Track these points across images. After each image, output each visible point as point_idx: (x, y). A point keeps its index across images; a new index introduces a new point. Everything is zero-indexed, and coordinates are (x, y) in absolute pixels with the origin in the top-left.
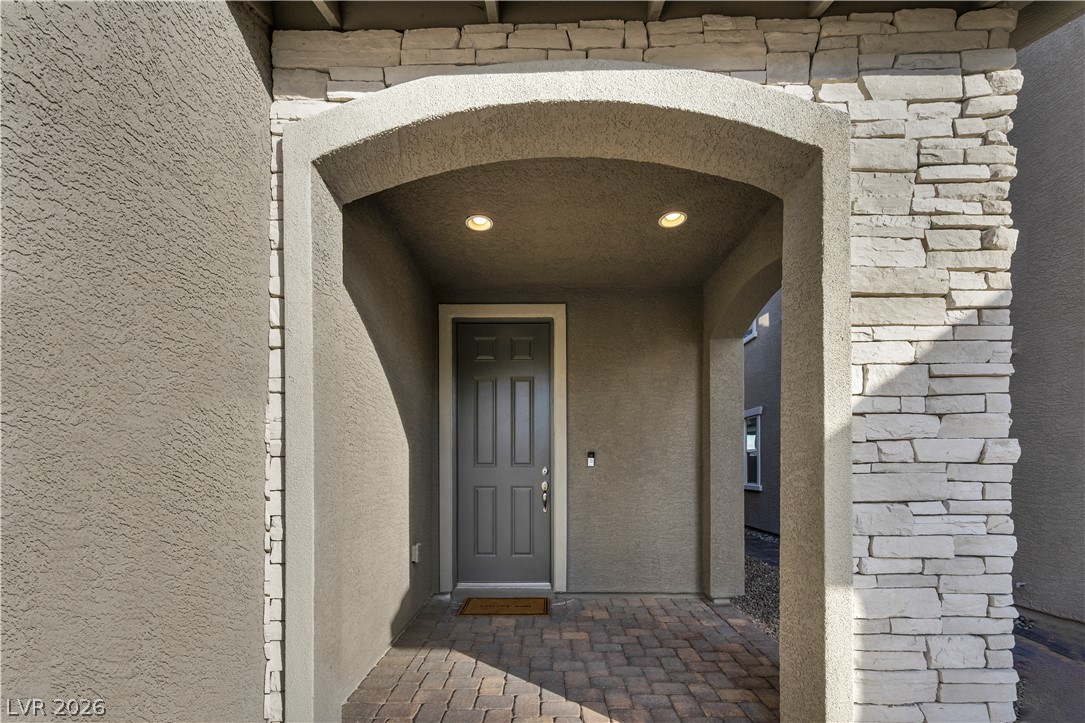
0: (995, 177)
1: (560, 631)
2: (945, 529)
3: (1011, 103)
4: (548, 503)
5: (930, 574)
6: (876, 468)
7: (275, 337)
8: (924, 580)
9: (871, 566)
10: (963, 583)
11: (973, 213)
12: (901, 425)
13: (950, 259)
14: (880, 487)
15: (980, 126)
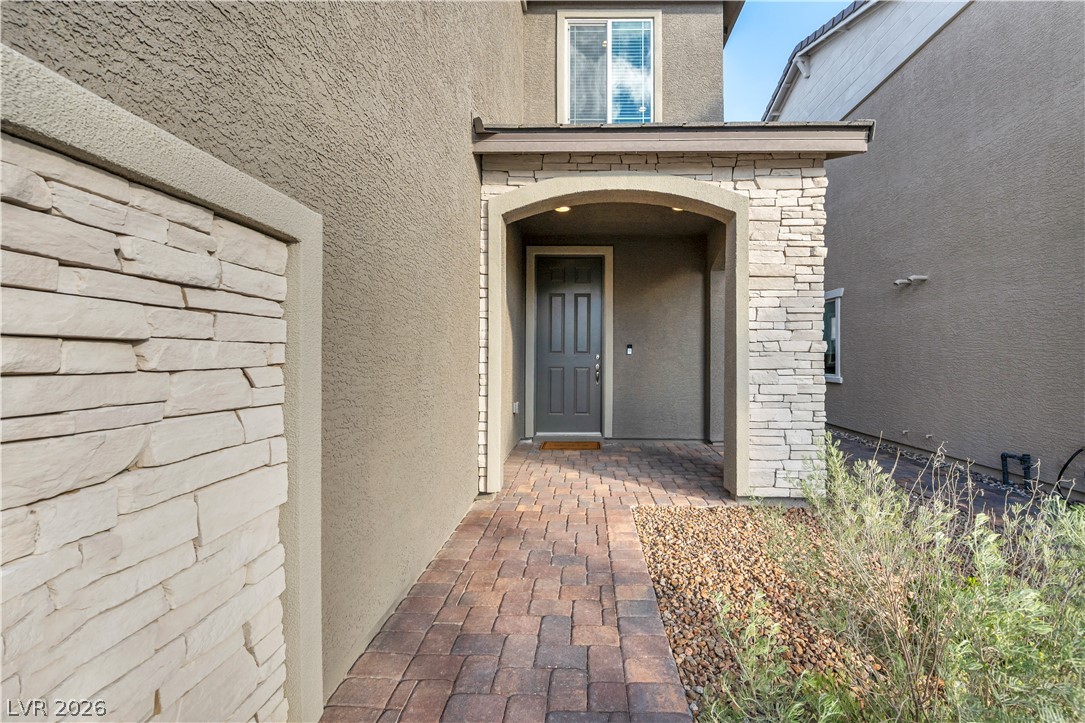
0: (816, 224)
1: (610, 456)
2: (793, 381)
3: (823, 192)
4: (600, 378)
5: (786, 401)
6: (762, 354)
7: (483, 293)
8: (783, 405)
9: (759, 398)
10: (801, 406)
11: (807, 240)
12: (774, 334)
13: (796, 261)
14: (764, 362)
15: (810, 201)
